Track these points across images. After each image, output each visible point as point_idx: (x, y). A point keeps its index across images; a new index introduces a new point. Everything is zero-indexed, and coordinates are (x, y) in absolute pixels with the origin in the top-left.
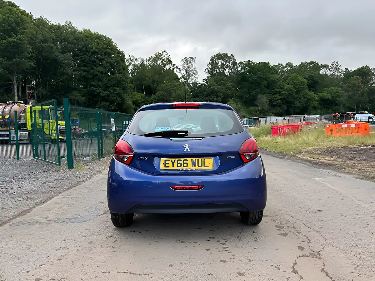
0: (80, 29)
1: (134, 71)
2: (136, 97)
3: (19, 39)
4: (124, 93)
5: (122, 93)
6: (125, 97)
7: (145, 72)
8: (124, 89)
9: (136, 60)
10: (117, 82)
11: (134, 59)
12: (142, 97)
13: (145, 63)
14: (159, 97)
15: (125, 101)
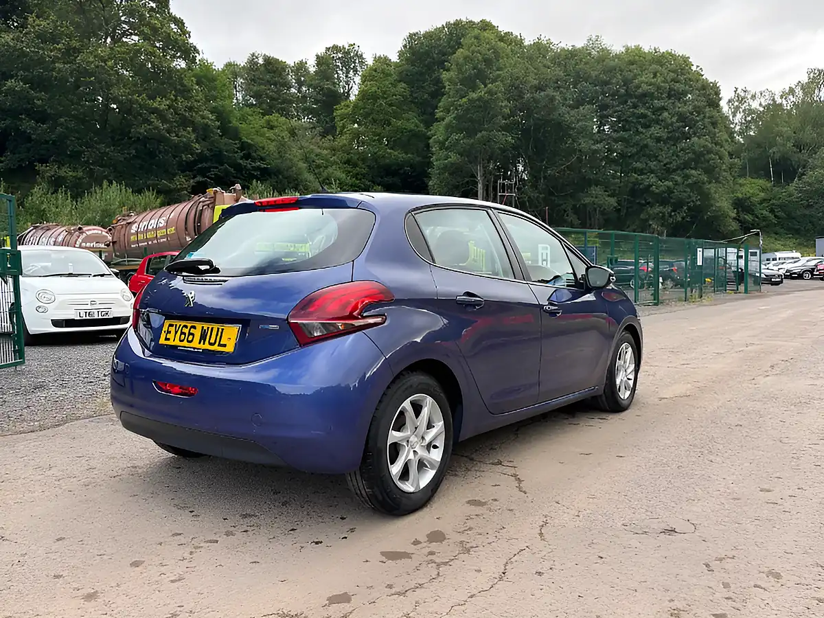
0: (617, 48)
1: (746, 125)
2: (744, 189)
3: (490, 92)
4: (710, 183)
5: (704, 183)
6: (712, 191)
7: (777, 125)
8: (710, 171)
9: (753, 97)
10: (694, 156)
11: (749, 97)
12: (763, 190)
13: (779, 101)
14: (810, 185)
15: (712, 202)
